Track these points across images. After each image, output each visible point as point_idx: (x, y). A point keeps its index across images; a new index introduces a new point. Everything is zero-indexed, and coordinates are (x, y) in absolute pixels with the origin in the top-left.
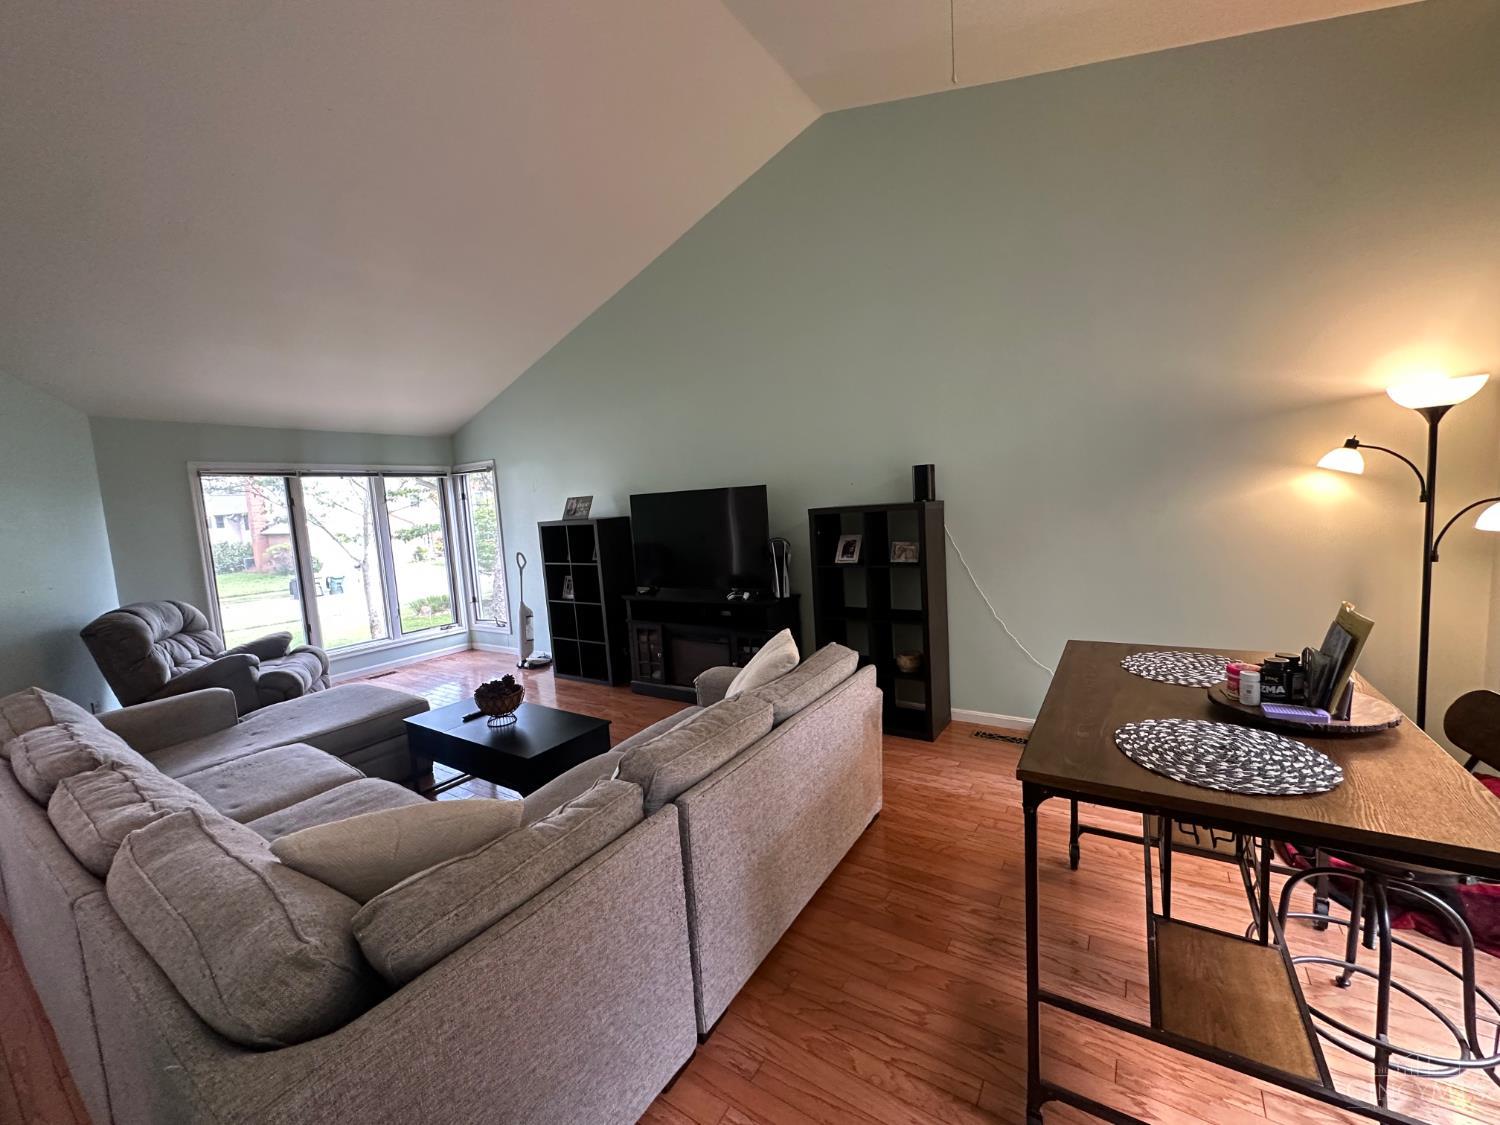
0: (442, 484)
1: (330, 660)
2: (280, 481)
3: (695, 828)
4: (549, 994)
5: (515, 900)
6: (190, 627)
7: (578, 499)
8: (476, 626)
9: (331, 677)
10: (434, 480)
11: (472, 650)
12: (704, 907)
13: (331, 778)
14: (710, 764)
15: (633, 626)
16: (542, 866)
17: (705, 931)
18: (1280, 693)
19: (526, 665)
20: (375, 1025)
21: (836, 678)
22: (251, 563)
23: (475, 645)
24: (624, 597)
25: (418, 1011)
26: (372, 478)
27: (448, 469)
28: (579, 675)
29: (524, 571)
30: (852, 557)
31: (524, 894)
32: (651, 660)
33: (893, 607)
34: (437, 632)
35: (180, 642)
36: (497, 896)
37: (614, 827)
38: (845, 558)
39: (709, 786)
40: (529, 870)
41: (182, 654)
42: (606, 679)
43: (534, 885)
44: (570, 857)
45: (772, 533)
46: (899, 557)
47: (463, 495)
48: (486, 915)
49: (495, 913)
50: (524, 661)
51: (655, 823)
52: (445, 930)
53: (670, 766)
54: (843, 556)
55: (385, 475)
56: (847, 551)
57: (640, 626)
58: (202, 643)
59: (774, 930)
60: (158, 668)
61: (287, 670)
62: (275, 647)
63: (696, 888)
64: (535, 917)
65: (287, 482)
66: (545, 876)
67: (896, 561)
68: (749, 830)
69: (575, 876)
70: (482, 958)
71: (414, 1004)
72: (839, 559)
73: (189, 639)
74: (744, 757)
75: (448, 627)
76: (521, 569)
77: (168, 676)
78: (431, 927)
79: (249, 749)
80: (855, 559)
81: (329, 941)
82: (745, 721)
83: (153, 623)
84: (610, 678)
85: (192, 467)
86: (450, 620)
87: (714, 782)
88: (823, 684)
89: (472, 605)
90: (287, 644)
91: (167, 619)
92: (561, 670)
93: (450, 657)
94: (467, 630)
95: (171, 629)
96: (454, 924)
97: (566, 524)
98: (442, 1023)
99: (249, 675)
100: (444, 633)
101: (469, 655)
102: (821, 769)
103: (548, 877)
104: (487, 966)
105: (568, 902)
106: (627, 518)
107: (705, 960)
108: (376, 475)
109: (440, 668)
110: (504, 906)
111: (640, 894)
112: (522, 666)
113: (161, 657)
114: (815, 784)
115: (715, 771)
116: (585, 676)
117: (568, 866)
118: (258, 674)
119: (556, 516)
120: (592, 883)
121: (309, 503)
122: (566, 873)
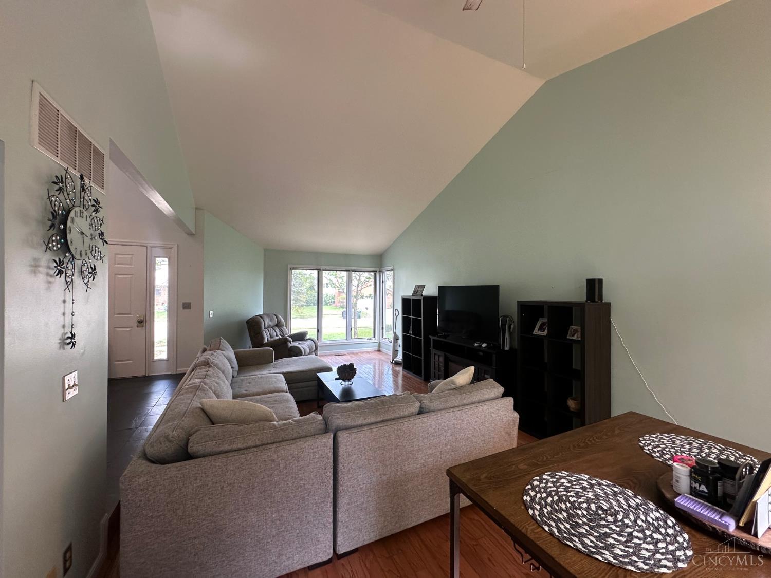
0: (375, 274)
1: (319, 345)
2: (316, 271)
3: (342, 449)
4: (246, 491)
5: (240, 446)
6: (278, 325)
7: (419, 286)
8: (382, 340)
9: (319, 353)
10: (373, 274)
11: (379, 351)
12: (344, 490)
13: (277, 389)
14: (360, 421)
15: (433, 351)
16: (258, 438)
17: (342, 501)
18: (703, 491)
19: (393, 362)
20: (173, 469)
21: (475, 399)
22: (334, 302)
23: (382, 349)
24: (430, 336)
25: (188, 470)
26: (348, 272)
27: (378, 269)
28: (411, 372)
29: (398, 318)
30: (544, 331)
31: (245, 445)
32: (439, 371)
33: (574, 367)
34: (365, 340)
35: (274, 330)
36: (234, 442)
37: (299, 433)
38: (540, 332)
39: (356, 431)
40: (251, 437)
41: (273, 334)
42: (421, 377)
43: (250, 443)
44: (272, 438)
45: (501, 313)
46: (573, 336)
47: (383, 281)
48: (226, 447)
49: (230, 448)
50: (393, 360)
51: (317, 438)
52: (210, 447)
53: (338, 415)
54: (538, 331)
55: (353, 271)
56: (541, 329)
57: (436, 353)
58: (281, 331)
59: (397, 523)
60: (263, 338)
61: (299, 346)
62: (301, 337)
63: (339, 478)
64: (244, 456)
65: (318, 272)
66: (257, 442)
67: (570, 338)
68: (382, 462)
69: (268, 446)
70: (218, 462)
71: (187, 467)
72: (536, 332)
73: (278, 329)
74: (384, 424)
75: (370, 339)
76: (396, 317)
77: (266, 340)
78: (206, 443)
79: (268, 372)
80: (545, 333)
81: (181, 436)
82: (394, 407)
83: (266, 321)
84: (423, 376)
85: (289, 266)
86: (372, 336)
87: (359, 430)
88: (464, 399)
89: (381, 330)
90: (306, 336)
91: (271, 320)
92: (404, 368)
93: (368, 353)
94: (378, 341)
95: (272, 324)
96: (214, 446)
97: (411, 298)
98: (196, 480)
99: (287, 345)
100: (368, 341)
101: (377, 353)
102: (449, 447)
103: (258, 443)
104: (219, 466)
105: (260, 455)
106: (437, 297)
107: (341, 516)
108: (349, 271)
109: (362, 356)
110: (235, 446)
111: (302, 467)
112: (392, 363)
113: (265, 334)
114: (441, 454)
115: (364, 425)
116: (413, 373)
117: (270, 442)
118: (290, 345)
119: (409, 293)
120: (275, 452)
121: (325, 281)
122: (268, 444)
